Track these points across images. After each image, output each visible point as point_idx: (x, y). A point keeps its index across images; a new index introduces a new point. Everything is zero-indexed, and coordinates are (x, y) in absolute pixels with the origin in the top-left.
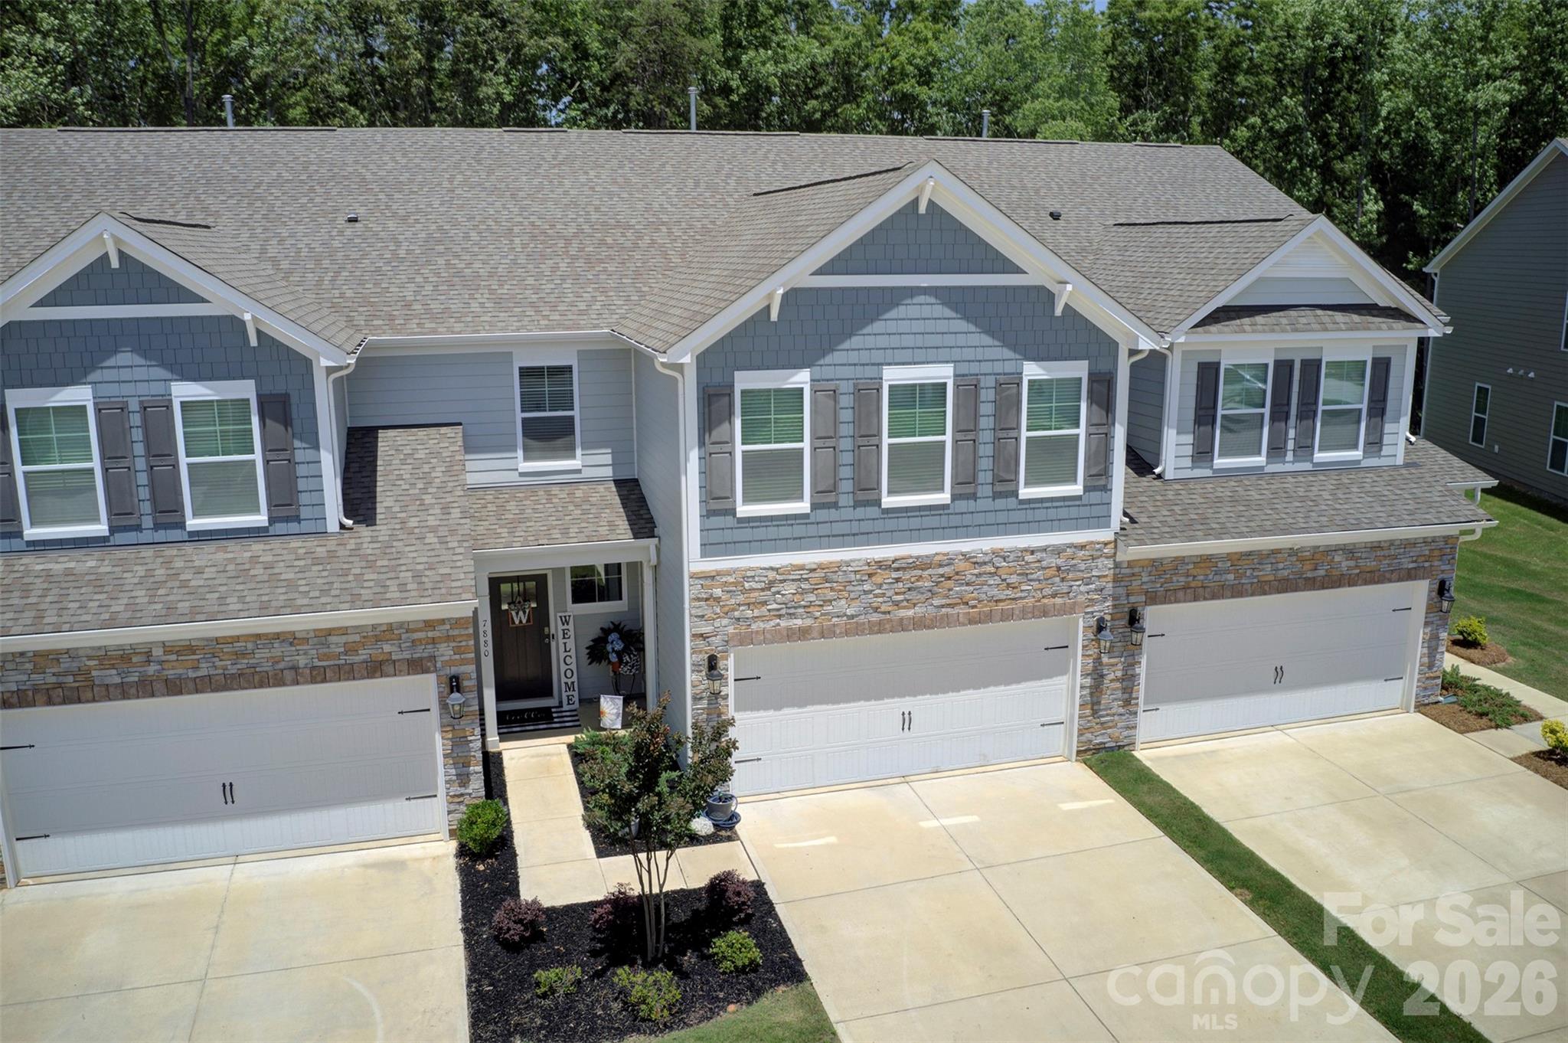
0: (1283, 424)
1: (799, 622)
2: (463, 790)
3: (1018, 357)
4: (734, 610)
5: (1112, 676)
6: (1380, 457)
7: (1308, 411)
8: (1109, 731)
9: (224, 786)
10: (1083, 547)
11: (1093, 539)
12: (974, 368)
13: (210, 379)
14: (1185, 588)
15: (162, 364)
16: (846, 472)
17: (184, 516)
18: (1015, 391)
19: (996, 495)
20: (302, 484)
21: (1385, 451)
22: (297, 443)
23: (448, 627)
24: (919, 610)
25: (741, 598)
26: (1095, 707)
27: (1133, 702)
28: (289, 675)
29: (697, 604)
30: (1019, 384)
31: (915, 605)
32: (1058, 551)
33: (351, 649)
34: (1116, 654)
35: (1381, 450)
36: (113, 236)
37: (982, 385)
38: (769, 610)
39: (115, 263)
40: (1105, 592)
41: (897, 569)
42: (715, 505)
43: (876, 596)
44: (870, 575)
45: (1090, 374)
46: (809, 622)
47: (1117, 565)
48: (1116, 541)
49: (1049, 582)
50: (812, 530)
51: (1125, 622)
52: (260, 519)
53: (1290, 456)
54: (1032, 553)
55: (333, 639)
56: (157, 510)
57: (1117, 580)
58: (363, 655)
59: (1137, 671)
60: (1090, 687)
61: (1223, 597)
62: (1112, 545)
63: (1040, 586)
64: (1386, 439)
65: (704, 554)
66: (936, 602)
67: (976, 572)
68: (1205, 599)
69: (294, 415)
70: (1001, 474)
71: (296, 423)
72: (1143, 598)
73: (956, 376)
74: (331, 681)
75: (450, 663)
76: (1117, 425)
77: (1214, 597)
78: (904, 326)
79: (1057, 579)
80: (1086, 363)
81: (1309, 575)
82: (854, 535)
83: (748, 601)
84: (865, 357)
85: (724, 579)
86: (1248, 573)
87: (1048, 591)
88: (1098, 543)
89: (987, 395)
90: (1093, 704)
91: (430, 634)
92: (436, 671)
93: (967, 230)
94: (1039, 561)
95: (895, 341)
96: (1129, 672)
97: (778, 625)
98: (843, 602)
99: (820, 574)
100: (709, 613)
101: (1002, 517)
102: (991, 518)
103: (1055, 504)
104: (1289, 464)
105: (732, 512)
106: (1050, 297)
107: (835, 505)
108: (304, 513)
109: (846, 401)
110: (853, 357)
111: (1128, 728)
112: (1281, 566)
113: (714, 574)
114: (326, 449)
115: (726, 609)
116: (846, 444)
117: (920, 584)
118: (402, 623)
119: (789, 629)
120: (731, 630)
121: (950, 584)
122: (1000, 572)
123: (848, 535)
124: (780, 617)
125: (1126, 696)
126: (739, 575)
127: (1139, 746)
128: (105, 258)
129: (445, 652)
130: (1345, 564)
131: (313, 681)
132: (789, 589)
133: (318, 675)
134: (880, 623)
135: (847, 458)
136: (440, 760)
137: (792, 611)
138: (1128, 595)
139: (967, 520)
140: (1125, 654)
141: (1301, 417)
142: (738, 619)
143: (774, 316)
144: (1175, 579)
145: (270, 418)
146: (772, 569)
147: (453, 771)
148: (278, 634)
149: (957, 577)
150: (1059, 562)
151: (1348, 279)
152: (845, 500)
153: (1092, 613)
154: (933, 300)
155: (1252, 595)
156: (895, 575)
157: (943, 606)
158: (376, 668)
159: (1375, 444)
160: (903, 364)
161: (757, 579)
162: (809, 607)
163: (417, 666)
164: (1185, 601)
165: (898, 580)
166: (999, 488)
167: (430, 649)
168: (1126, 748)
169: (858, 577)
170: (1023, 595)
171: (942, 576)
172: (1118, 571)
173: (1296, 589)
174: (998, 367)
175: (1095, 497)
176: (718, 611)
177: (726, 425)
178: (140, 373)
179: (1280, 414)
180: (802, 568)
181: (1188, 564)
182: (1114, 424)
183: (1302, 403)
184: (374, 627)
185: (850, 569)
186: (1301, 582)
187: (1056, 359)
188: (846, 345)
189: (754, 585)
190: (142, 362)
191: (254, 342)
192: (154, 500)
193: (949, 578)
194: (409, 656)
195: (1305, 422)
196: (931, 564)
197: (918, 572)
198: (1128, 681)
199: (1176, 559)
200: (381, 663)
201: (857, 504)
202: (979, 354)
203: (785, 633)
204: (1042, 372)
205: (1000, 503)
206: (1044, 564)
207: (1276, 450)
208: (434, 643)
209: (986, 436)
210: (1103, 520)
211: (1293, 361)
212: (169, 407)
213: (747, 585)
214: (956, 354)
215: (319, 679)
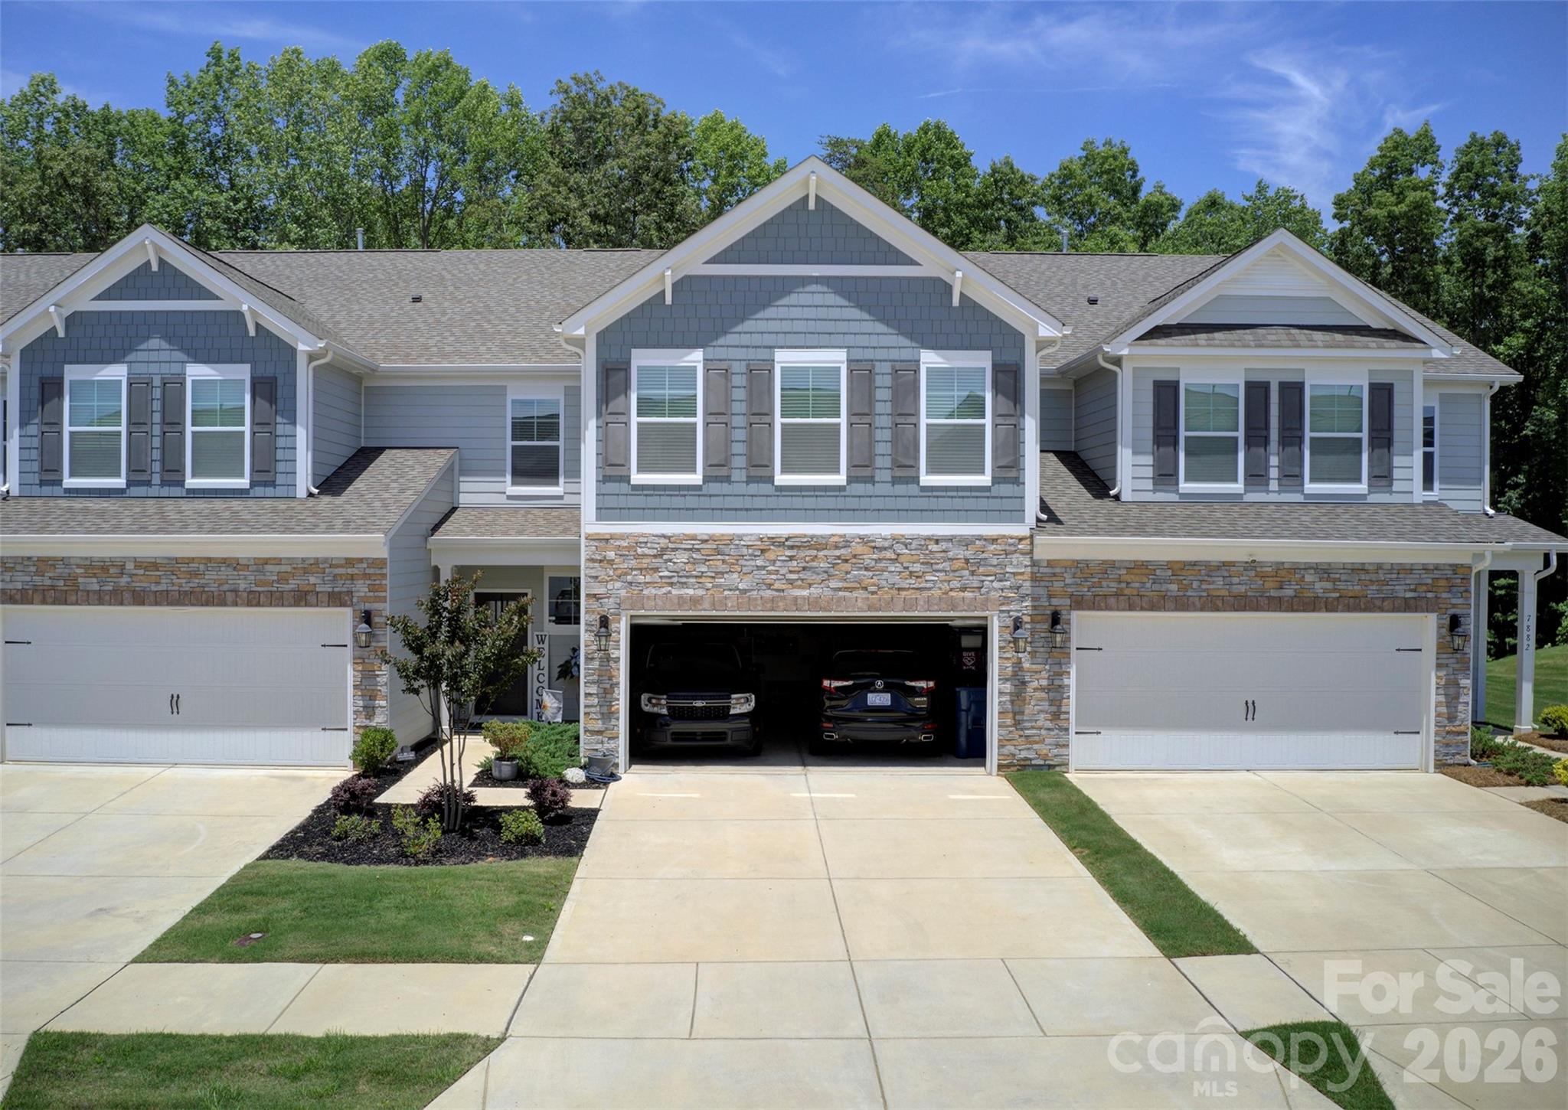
0: (1262, 450)
1: (691, 592)
2: (367, 723)
3: (914, 345)
4: (626, 574)
5: (1035, 684)
6: (1391, 492)
7: (1292, 437)
8: (1036, 746)
9: (172, 696)
10: (994, 540)
11: (1007, 533)
12: (869, 354)
13: (217, 363)
14: (1117, 595)
15: (181, 349)
16: (738, 448)
17: (184, 475)
18: (912, 377)
19: (895, 481)
20: (280, 455)
21: (1397, 486)
22: (279, 419)
23: (365, 565)
24: (815, 591)
25: (633, 563)
26: (1018, 717)
27: (1062, 717)
28: (230, 597)
29: (592, 565)
30: (916, 371)
31: (810, 585)
32: (966, 542)
33: (283, 578)
34: (1040, 660)
35: (1391, 485)
36: (152, 242)
37: (877, 370)
38: (661, 577)
39: (155, 267)
40: (1023, 591)
41: (792, 547)
42: (610, 471)
43: (770, 573)
44: (763, 551)
45: (994, 366)
46: (700, 592)
47: (1034, 563)
48: (1032, 537)
49: (957, 574)
50: (705, 502)
51: (1046, 626)
52: (244, 482)
53: (1274, 485)
54: (937, 542)
55: (269, 568)
56: (165, 470)
57: (1034, 578)
58: (292, 584)
59: (1066, 681)
60: (1011, 694)
61: (1165, 609)
62: (1028, 541)
63: (947, 578)
64: (1397, 474)
65: (599, 518)
66: (834, 584)
67: (875, 556)
68: (1142, 609)
69: (279, 395)
70: (899, 459)
71: (280, 402)
72: (1068, 602)
73: (849, 361)
74: (263, 606)
75: (364, 599)
76: (1026, 416)
77: (1153, 608)
78: (796, 313)
79: (966, 573)
80: (989, 353)
81: (1273, 593)
82: (747, 510)
83: (639, 566)
84: (756, 339)
85: (618, 543)
86: (1195, 585)
87: (955, 584)
88: (1012, 538)
89: (883, 380)
90: (1015, 714)
91: (350, 571)
92: (352, 605)
93: (858, 225)
94: (944, 551)
95: (786, 326)
96: (1056, 682)
97: (670, 592)
98: (735, 575)
99: (711, 546)
100: (602, 575)
101: (902, 503)
102: (890, 503)
103: (960, 494)
104: (1273, 493)
105: (626, 479)
106: (948, 288)
107: (727, 479)
108: (280, 479)
109: (739, 380)
110: (746, 339)
111: (1058, 745)
112: (1235, 580)
113: (608, 537)
114: (302, 425)
115: (619, 572)
116: (739, 421)
117: (814, 564)
118: (327, 559)
119: (680, 597)
120: (623, 593)
121: (847, 566)
122: (902, 559)
123: (741, 509)
124: (671, 584)
125: (1054, 709)
126: (632, 540)
127: (1072, 767)
128: (148, 263)
129: (361, 588)
130: (1320, 587)
131: (249, 604)
132: (681, 558)
133: (254, 600)
134: (773, 600)
135: (740, 434)
136: (350, 690)
137: (684, 580)
138: (1050, 597)
139: (865, 503)
140: (1049, 661)
141: (1284, 442)
142: (631, 583)
143: (669, 300)
144: (1104, 584)
145: (261, 397)
146: (664, 536)
147: (361, 703)
148: (225, 559)
149: (854, 561)
150: (969, 554)
151: (1328, 299)
152: (738, 475)
153: (1009, 611)
154: (825, 289)
155: (1202, 610)
156: (789, 553)
157: (840, 589)
158: (302, 598)
159: (1383, 477)
160: (796, 347)
161: (649, 545)
162: (700, 577)
163: (336, 599)
164: (1118, 609)
165: (792, 558)
166: (899, 473)
167: (348, 585)
168: (1058, 769)
169: (750, 551)
170: (928, 585)
171: (839, 558)
172: (1036, 569)
173: (1257, 608)
174: (894, 354)
175: (1006, 489)
176: (611, 573)
177: (623, 397)
178: (165, 356)
179: (1257, 436)
180: (693, 538)
181: (1119, 569)
182: (1023, 416)
183: (1283, 428)
184: (303, 560)
185: (742, 543)
186: (1263, 602)
187: (956, 349)
188: (739, 328)
189: (647, 551)
190: (167, 346)
191: (252, 332)
192: (163, 461)
193: (846, 561)
194: (330, 590)
195: (1289, 450)
196: (827, 544)
197: (814, 553)
198: (1056, 692)
199: (1104, 562)
200: (306, 593)
201: (750, 480)
202: (874, 341)
203: (676, 601)
204: (941, 360)
205: (900, 489)
206: (951, 554)
207: (1256, 477)
208: (352, 579)
209: (884, 421)
210: (1016, 514)
211: (1268, 383)
212: (183, 384)
213: (639, 550)
214: (850, 340)
215: (254, 603)
